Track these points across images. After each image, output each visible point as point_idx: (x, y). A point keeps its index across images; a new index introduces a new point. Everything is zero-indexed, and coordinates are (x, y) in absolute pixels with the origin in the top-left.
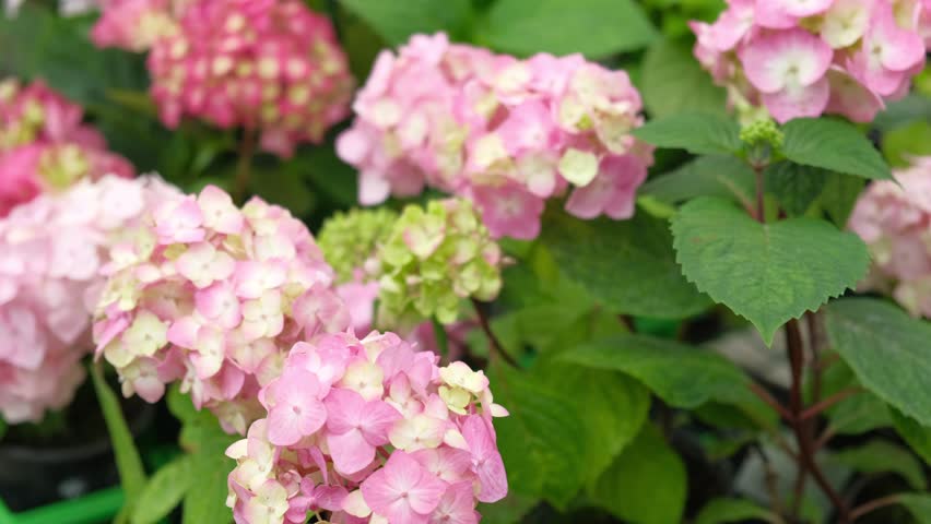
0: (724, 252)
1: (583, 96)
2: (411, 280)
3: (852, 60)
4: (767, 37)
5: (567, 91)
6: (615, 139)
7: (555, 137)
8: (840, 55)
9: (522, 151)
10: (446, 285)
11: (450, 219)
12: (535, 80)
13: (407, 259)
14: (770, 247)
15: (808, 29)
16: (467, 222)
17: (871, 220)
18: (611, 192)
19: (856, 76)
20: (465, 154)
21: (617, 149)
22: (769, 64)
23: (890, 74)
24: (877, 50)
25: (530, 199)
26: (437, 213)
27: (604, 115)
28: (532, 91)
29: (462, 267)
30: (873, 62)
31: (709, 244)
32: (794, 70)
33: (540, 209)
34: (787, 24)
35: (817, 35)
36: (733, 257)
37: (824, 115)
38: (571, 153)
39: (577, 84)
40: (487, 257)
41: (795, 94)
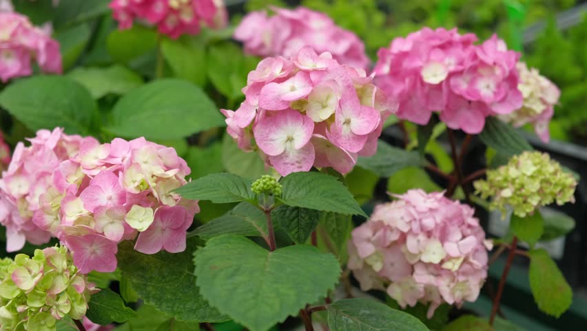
0: (232, 276)
1: (144, 166)
2: (20, 308)
3: (329, 130)
4: (271, 117)
5: (131, 163)
6: (168, 196)
7: (123, 197)
8: (320, 127)
9: (98, 209)
10: (47, 310)
11: (48, 262)
12: (111, 157)
13: (17, 293)
14: (268, 269)
15: (297, 110)
16: (61, 263)
17: (369, 240)
18: (168, 233)
19: (332, 141)
20: (61, 214)
21: (170, 203)
22: (272, 136)
23: (358, 138)
24: (348, 122)
25: (108, 243)
26: (39, 258)
27: (159, 179)
28: (108, 165)
29: (58, 297)
30: (345, 130)
31: (221, 270)
32: (290, 139)
33: (116, 250)
34: (282, 107)
35: (304, 114)
36: (238, 279)
37: (313, 169)
38: (135, 208)
39: (139, 158)
40: (77, 288)
41: (293, 157)
